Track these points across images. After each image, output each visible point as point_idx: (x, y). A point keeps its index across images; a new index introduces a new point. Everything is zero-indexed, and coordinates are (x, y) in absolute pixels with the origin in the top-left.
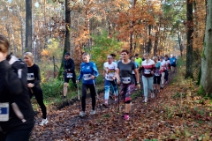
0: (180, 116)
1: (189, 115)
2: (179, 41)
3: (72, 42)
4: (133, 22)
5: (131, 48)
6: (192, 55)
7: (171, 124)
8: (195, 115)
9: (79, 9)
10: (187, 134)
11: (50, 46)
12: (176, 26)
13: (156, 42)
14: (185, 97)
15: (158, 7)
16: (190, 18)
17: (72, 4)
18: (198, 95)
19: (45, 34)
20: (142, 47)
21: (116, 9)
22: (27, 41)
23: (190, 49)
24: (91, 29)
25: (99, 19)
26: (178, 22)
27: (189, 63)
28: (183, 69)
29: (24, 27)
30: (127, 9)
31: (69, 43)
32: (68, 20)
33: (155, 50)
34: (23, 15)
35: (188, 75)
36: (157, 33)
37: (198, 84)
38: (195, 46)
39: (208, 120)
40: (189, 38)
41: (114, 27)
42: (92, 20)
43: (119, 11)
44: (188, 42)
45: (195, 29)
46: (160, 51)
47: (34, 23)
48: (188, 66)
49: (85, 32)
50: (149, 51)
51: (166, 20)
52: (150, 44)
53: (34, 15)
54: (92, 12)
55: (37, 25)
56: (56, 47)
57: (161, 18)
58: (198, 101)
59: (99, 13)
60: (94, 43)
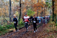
0: (51, 32)
1: (53, 31)
2: (50, 11)
3: (22, 12)
5: (37, 13)
6: (54, 15)
7: (49, 34)
8: (55, 31)
9: (23, 4)
10: (53, 37)
11: (16, 13)
12: (50, 7)
13: (44, 12)
14: (52, 26)
15: (44, 2)
16: (53, 5)
17: (22, 2)
18: (56, 26)
19: (15, 10)
20: (40, 13)
21: (33, 3)
22: (10, 12)
23: (53, 13)
24: (27, 9)
26: (50, 6)
27: (53, 17)
28: (52, 19)
29: (9, 8)
30: (36, 3)
31: (21, 12)
32: (21, 6)
34: (9, 5)
35: (53, 20)
36: (44, 9)
37: (56, 23)
38: (55, 13)
40: (53, 11)
41: (33, 8)
42: (27, 6)
43: (34, 4)
44: (53, 12)
45: (55, 8)
46: (45, 14)
47: (12, 7)
48: (53, 18)
49: (25, 10)
50: (42, 14)
51: (46, 6)
52: (42, 12)
53: (12, 5)
54: (27, 4)
55: (13, 8)
56: (18, 14)
57: (45, 5)
58: (56, 28)
59: (29, 4)
60: (27, 12)
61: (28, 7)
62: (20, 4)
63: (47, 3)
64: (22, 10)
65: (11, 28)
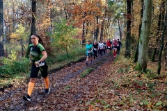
1: (131, 86)
4: (85, 13)
6: (130, 40)
7: (119, 93)
13: (102, 29)
15: (104, 2)
16: (129, 12)
18: (136, 70)
19: (14, 21)
20: (91, 33)
21: (71, 2)
23: (128, 35)
25: (58, 9)
26: (119, 15)
27: (128, 45)
30: (80, 2)
32: (34, 9)
33: (101, 35)
35: (127, 55)
36: (103, 22)
39: (144, 89)
40: (129, 27)
41: (70, 16)
42: (53, 10)
43: (73, 4)
44: (128, 30)
46: (105, 36)
48: (127, 48)
49: (47, 20)
50: (97, 35)
51: (109, 12)
52: (97, 31)
54: (52, 3)
56: (23, 31)
57: (106, 11)
58: (136, 75)
59: (58, 4)
60: (54, 28)
61: (57, 14)
63: (112, 3)
64: (37, 20)
65: (3, 77)
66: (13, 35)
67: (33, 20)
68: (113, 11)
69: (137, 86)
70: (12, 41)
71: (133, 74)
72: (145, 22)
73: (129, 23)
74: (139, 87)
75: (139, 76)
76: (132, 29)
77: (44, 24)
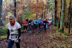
0: (54, 39)
1: (57, 38)
4: (37, 7)
5: (37, 16)
6: (56, 19)
7: (52, 41)
10: (57, 45)
13: (45, 14)
14: (55, 32)
15: (45, 3)
18: (59, 32)
20: (40, 15)
25: (26, 6)
26: (52, 8)
30: (35, 3)
35: (55, 25)
36: (45, 11)
37: (59, 28)
38: (57, 16)
39: (63, 40)
41: (31, 9)
42: (23, 6)
43: (32, 3)
46: (46, 17)
48: (55, 22)
49: (21, 10)
50: (42, 17)
52: (43, 15)
53: (3, 4)
54: (23, 3)
57: (46, 6)
59: (26, 4)
60: (24, 14)
61: (25, 8)
62: (15, 3)
63: (48, 3)
64: (17, 11)
66: (7, 17)
67: (15, 11)
68: (49, 7)
69: (59, 39)
70: (6, 19)
71: (58, 34)
72: (63, 11)
73: (56, 12)
74: (61, 39)
75: (61, 34)
76: (57, 14)
77: (20, 12)
